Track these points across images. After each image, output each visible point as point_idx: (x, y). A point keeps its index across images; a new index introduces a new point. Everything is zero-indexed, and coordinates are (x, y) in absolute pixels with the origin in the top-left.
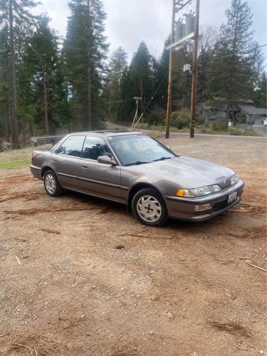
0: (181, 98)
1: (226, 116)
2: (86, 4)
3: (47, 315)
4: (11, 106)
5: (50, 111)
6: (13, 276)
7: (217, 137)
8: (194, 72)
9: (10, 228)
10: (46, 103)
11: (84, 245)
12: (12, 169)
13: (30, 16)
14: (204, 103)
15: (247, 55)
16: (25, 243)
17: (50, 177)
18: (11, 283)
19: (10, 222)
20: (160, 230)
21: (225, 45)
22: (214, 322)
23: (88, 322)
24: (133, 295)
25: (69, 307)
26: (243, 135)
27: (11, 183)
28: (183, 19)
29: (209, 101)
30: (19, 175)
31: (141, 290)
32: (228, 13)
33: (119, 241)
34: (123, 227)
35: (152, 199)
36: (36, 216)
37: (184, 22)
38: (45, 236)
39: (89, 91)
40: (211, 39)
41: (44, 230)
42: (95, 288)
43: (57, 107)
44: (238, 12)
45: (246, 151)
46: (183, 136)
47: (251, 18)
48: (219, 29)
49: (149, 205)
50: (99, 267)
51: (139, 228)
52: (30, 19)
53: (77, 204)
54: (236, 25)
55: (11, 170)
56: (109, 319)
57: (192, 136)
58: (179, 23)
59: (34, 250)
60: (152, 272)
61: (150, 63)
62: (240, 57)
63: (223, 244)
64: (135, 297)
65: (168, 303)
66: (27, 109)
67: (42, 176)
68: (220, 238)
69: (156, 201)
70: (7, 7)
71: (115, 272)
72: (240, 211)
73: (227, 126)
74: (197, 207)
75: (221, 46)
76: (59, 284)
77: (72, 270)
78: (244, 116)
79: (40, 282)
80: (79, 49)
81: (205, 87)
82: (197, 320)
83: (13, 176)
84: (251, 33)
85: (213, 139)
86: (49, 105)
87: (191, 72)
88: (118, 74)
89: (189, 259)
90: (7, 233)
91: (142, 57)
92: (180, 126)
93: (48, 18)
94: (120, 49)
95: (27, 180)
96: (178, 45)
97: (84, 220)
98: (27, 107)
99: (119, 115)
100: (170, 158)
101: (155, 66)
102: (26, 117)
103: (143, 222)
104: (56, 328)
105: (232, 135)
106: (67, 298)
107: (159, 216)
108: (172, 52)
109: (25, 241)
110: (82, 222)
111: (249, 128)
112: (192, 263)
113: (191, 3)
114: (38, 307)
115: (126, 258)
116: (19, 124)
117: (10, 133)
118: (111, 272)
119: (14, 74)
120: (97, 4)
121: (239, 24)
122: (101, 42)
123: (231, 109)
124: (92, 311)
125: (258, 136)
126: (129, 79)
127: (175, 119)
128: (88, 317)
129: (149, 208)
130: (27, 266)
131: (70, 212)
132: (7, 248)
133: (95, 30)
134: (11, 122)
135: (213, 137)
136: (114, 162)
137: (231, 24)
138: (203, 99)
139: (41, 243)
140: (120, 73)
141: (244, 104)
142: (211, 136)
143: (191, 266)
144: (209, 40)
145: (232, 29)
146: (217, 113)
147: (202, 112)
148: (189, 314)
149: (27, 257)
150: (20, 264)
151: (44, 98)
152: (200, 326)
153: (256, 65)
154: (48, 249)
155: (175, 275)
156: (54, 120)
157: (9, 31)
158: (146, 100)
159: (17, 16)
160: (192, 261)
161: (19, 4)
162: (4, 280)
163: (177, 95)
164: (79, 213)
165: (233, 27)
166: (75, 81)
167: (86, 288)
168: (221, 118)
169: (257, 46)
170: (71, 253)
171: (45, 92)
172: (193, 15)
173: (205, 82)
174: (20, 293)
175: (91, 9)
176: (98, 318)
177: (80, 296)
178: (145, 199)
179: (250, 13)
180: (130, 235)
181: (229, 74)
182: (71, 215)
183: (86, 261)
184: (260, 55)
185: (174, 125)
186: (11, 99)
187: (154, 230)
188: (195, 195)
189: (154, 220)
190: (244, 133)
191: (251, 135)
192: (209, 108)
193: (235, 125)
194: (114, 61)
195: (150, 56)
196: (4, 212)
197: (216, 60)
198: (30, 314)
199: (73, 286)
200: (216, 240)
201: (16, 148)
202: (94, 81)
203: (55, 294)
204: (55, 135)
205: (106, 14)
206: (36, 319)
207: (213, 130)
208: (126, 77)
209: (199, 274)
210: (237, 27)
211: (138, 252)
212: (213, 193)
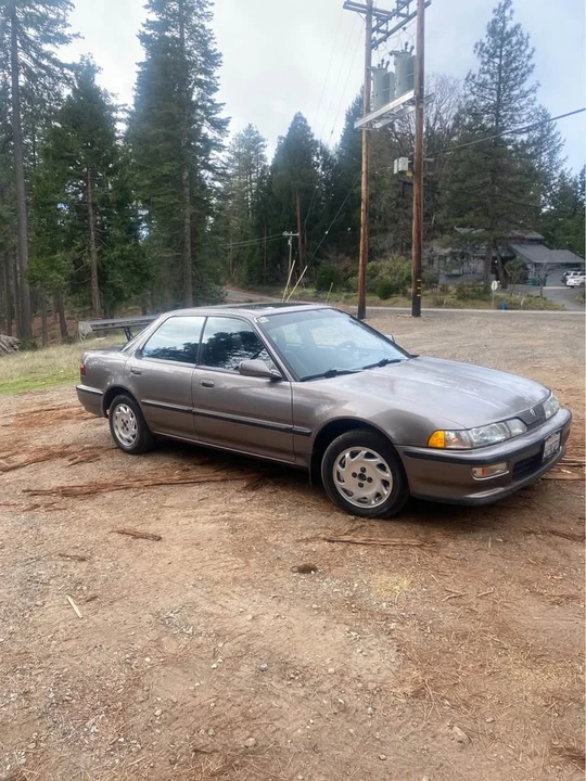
0: (385, 231)
1: (486, 267)
2: (178, 36)
3: (165, 741)
4: (14, 256)
5: (104, 266)
6: (69, 645)
7: (472, 315)
8: (417, 173)
9: (43, 529)
10: (93, 247)
11: (223, 564)
12: (26, 393)
13: (56, 62)
14: (435, 242)
15: (525, 137)
16: (84, 565)
17: (124, 411)
18: (65, 662)
19: (41, 515)
20: (391, 526)
21: (477, 116)
22: (568, 749)
23: (267, 756)
24: (360, 685)
25: (213, 719)
26: (524, 309)
27: (30, 425)
28: (388, 63)
29: (447, 237)
30: (45, 408)
31: (375, 671)
32: (480, 49)
33: (302, 554)
34: (303, 521)
35: (369, 456)
36: (99, 500)
37: (392, 69)
38: (129, 546)
39: (188, 221)
40: (446, 105)
41: (123, 532)
42: (265, 670)
43: (119, 257)
44: (501, 47)
45: (542, 342)
46: (396, 312)
47: (529, 57)
48: (462, 83)
49: (363, 470)
50: (266, 617)
51: (341, 522)
52: (57, 69)
53: (188, 470)
54: (500, 72)
55: (26, 397)
56: (315, 749)
57: (416, 313)
58: (380, 69)
59: (107, 580)
60: (392, 626)
61: (315, 159)
62: (510, 142)
63: (543, 555)
64: (365, 688)
65: (447, 702)
66: (53, 261)
67: (105, 408)
68: (532, 540)
69: (379, 460)
70: (5, 45)
71: (306, 630)
72: (564, 477)
73: (487, 290)
74: (478, 471)
75: (467, 120)
76: (178, 661)
77: (206, 627)
78: (524, 266)
79: (133, 657)
80: (163, 130)
81: (438, 207)
82: (526, 744)
83: (32, 409)
84: (533, 90)
85: (463, 319)
86: (99, 253)
87: (410, 174)
88: (246, 183)
89: (472, 593)
90: (39, 541)
91: (299, 145)
92: (387, 292)
93: (94, 66)
94: (249, 131)
95: (65, 417)
96: (380, 118)
97: (213, 507)
98: (52, 257)
99: (250, 271)
100: (399, 361)
101: (327, 163)
102: (51, 280)
103: (348, 509)
104: (191, 775)
105: (500, 308)
106: (206, 698)
107: (386, 493)
108: (368, 132)
109: (83, 560)
110: (209, 511)
111: (535, 292)
112: (480, 601)
113: (405, 29)
114: (140, 721)
115: (325, 594)
116: (33, 295)
117: (12, 315)
118: (296, 629)
119: (22, 188)
120: (201, 36)
121: (506, 72)
122: (211, 114)
123: (494, 254)
124: (271, 729)
125: (556, 309)
126: (270, 193)
127: (373, 276)
128: (264, 743)
129: (362, 477)
130: (98, 620)
131: (177, 487)
132: (43, 577)
133: (197, 90)
134: (14, 291)
135: (462, 314)
136: (276, 372)
137: (488, 72)
138: (433, 232)
139: (123, 565)
140: (251, 181)
141: (521, 241)
142: (457, 313)
143: (481, 610)
144: (443, 107)
145: (490, 81)
146: (466, 264)
147: (431, 262)
148: (503, 728)
149: (94, 598)
150: (80, 615)
151: (89, 237)
152: (536, 760)
153: (544, 158)
154: (139, 576)
155: (448, 633)
156: (112, 286)
157: (10, 96)
158: (308, 238)
159: (29, 62)
160: (480, 598)
161: (32, 38)
162: (49, 656)
163: (377, 225)
164: (197, 490)
165: (492, 77)
166: (155, 199)
167: (246, 670)
168: (474, 273)
169: (546, 118)
170: (194, 586)
171: (92, 225)
172: (410, 53)
173: (436, 196)
174: (91, 686)
175: (189, 44)
176: (289, 747)
177: (233, 691)
178: (353, 455)
179: (527, 46)
180: (324, 539)
181: (488, 179)
182: (178, 496)
183: (235, 604)
184: (553, 137)
185: (372, 291)
186: (14, 241)
187: (377, 526)
188: (472, 443)
189: (374, 504)
190: (525, 304)
191: (542, 309)
192: (448, 251)
193: (503, 286)
194: (238, 155)
195: (316, 144)
196: (24, 491)
197: (459, 150)
198: (122, 740)
199: (215, 666)
200: (524, 546)
201: (29, 349)
202: (199, 198)
203: (173, 688)
204: (112, 317)
205: (220, 55)
206: (139, 752)
207: (459, 298)
208: (264, 189)
209: (503, 629)
210: (500, 77)
211: (351, 580)
212: (510, 438)
